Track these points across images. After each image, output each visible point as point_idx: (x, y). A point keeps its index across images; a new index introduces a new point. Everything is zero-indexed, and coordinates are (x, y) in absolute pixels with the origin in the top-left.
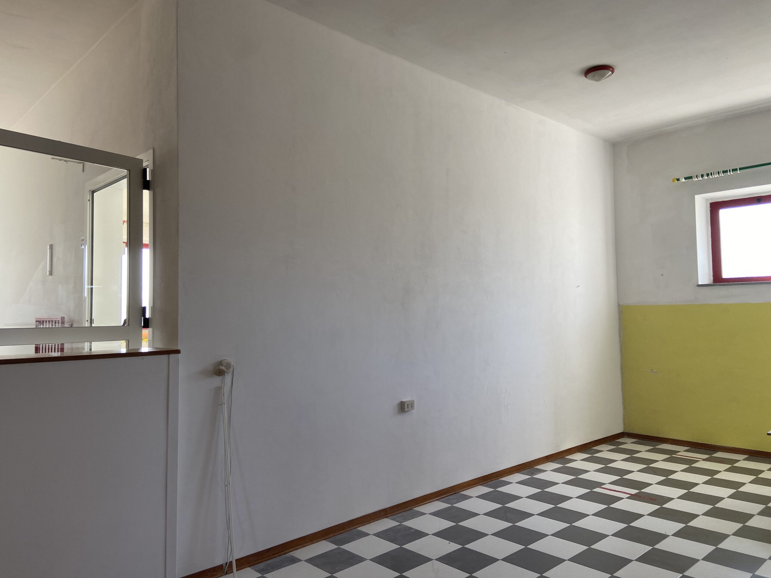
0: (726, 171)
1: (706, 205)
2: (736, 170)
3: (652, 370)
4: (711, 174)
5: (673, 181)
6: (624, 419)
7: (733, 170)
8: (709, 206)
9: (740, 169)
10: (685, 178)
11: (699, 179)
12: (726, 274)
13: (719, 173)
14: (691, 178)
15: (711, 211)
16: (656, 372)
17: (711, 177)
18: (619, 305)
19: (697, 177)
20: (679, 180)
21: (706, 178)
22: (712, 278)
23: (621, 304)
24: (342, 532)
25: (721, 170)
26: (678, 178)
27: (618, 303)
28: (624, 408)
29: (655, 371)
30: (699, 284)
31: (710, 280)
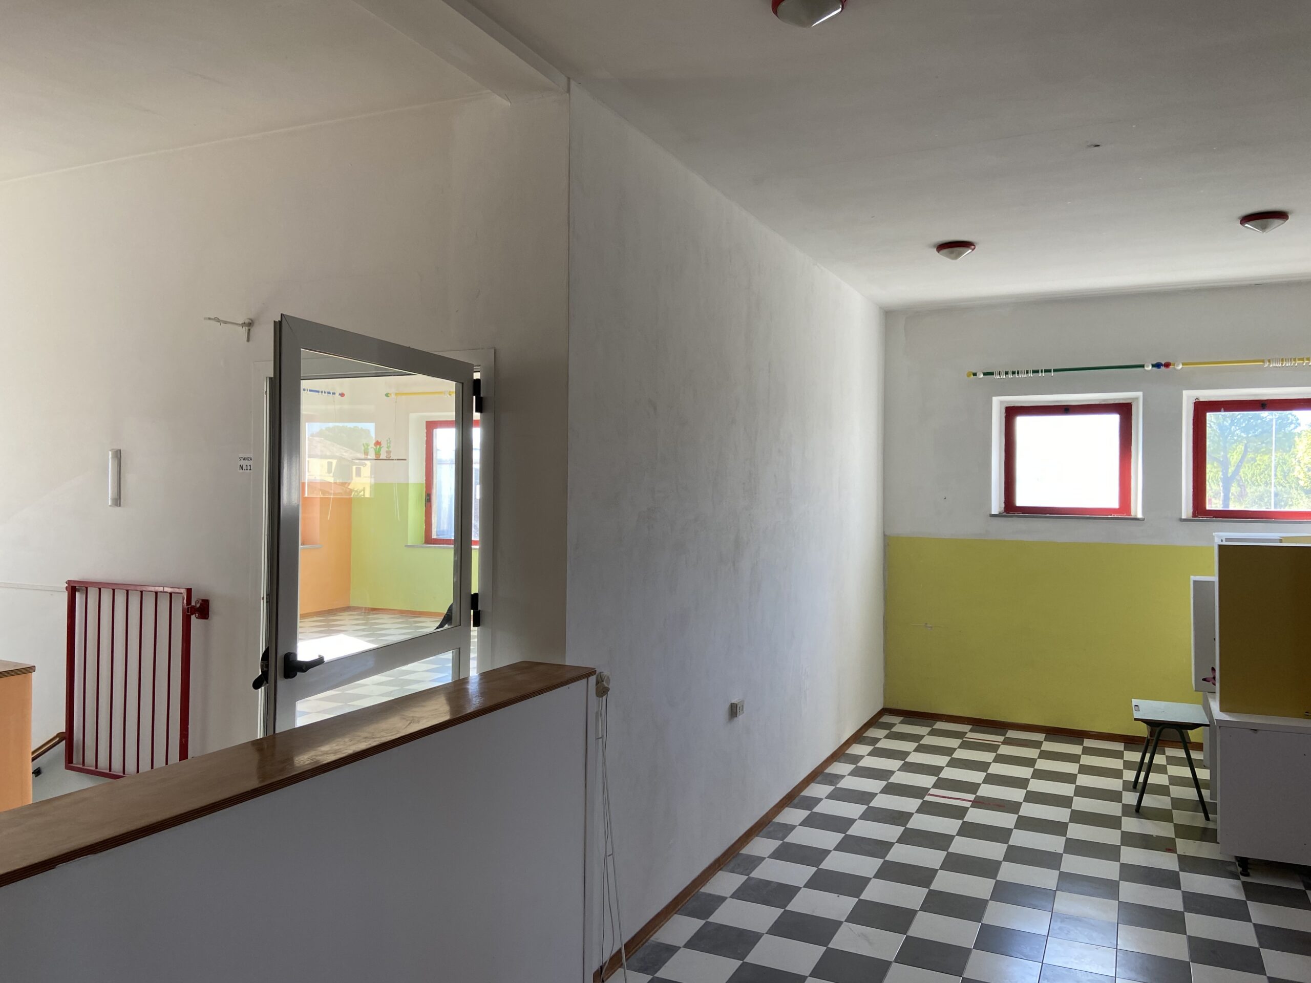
0: (1037, 372)
1: (1001, 408)
2: (1049, 371)
3: (926, 624)
4: (1018, 373)
5: (968, 376)
6: (885, 690)
7: (1046, 371)
8: (1004, 410)
9: (1055, 371)
10: (985, 374)
11: (1001, 377)
12: (1021, 500)
13: (1027, 372)
14: (992, 374)
15: (1006, 417)
16: (931, 627)
17: (1017, 377)
18: (885, 535)
19: (999, 374)
20: (976, 375)
21: (1010, 376)
22: (1003, 505)
23: (887, 534)
24: (688, 898)
25: (1030, 369)
26: (974, 372)
27: (884, 532)
28: (886, 676)
29: (930, 625)
30: (993, 513)
31: (1000, 507)
